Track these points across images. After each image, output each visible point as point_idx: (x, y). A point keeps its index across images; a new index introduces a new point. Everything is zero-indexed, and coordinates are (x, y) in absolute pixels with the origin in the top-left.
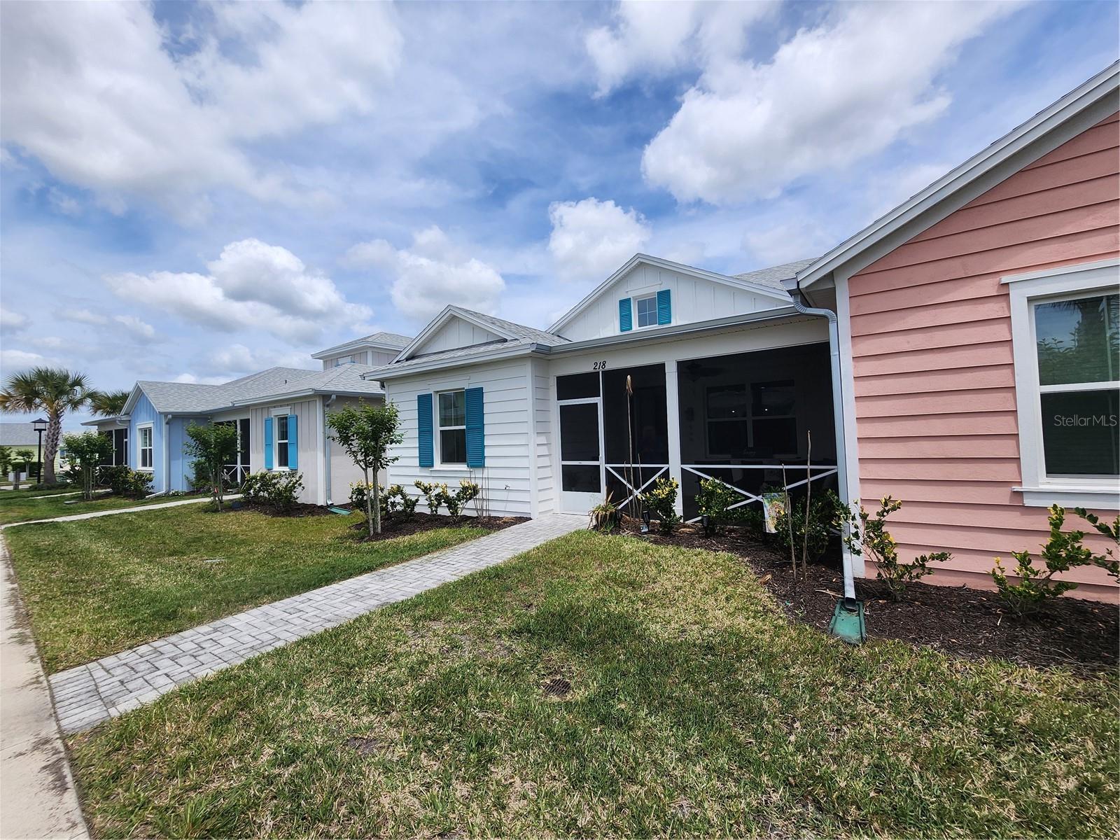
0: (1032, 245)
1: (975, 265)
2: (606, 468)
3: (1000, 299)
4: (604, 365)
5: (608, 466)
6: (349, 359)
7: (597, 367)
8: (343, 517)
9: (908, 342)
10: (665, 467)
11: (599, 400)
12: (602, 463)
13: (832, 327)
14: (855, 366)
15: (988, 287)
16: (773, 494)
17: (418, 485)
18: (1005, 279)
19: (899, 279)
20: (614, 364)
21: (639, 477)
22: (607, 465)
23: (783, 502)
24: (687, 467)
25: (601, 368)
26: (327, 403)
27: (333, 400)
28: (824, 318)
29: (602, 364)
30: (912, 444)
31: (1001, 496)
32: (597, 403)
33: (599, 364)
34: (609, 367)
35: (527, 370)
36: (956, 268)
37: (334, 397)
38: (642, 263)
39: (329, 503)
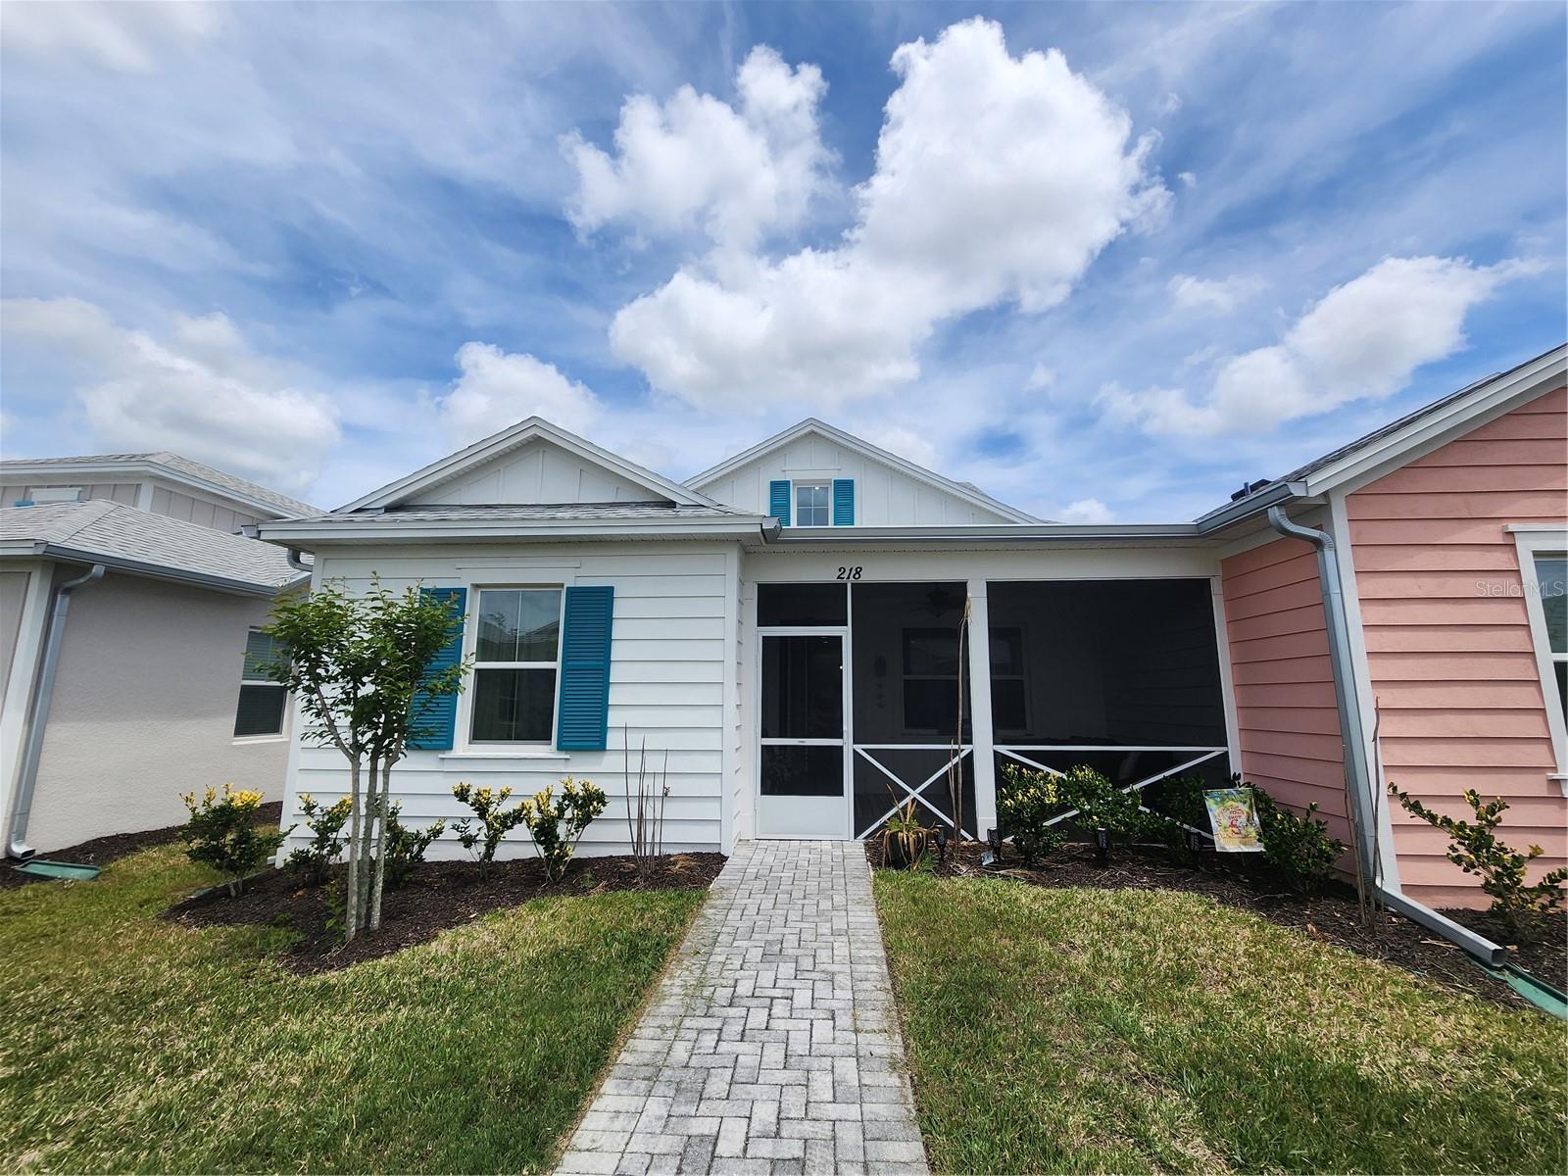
0: (1530, 494)
1: (1480, 506)
2: (854, 750)
3: (1504, 547)
4: (858, 573)
5: (859, 748)
6: (73, 493)
7: (845, 575)
8: (80, 887)
9: (1420, 587)
10: (967, 749)
11: (845, 633)
12: (847, 744)
13: (1329, 554)
14: (1362, 611)
15: (1491, 533)
16: (1226, 791)
17: (462, 795)
18: (1512, 527)
19: (1403, 507)
20: (877, 572)
21: (914, 768)
22: (855, 746)
23: (1245, 803)
24: (1003, 749)
25: (851, 578)
26: (68, 584)
27: (94, 579)
28: (1318, 543)
29: (854, 572)
30: (1437, 719)
31: (1536, 786)
32: (841, 637)
33: (847, 572)
34: (867, 577)
35: (729, 564)
36: (1458, 506)
37: (98, 570)
38: (813, 432)
39: (18, 849)
